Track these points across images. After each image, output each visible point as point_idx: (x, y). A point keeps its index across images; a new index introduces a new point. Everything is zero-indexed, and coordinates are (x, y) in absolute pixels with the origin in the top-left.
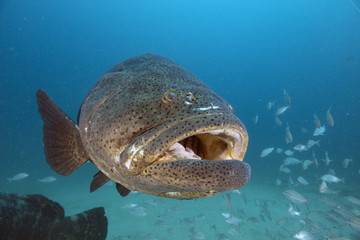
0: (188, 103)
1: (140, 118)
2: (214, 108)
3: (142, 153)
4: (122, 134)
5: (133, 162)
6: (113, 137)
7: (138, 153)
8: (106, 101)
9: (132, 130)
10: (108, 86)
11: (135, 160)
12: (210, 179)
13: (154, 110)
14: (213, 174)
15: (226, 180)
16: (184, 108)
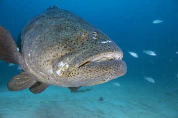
0: (95, 38)
1: (65, 47)
2: (110, 42)
3: (67, 66)
4: (54, 56)
5: (62, 71)
6: (48, 59)
7: (65, 66)
8: (40, 38)
9: (60, 54)
10: (40, 29)
11: (63, 70)
12: (110, 70)
13: (74, 42)
14: (112, 67)
15: (119, 70)
16: (92, 41)
